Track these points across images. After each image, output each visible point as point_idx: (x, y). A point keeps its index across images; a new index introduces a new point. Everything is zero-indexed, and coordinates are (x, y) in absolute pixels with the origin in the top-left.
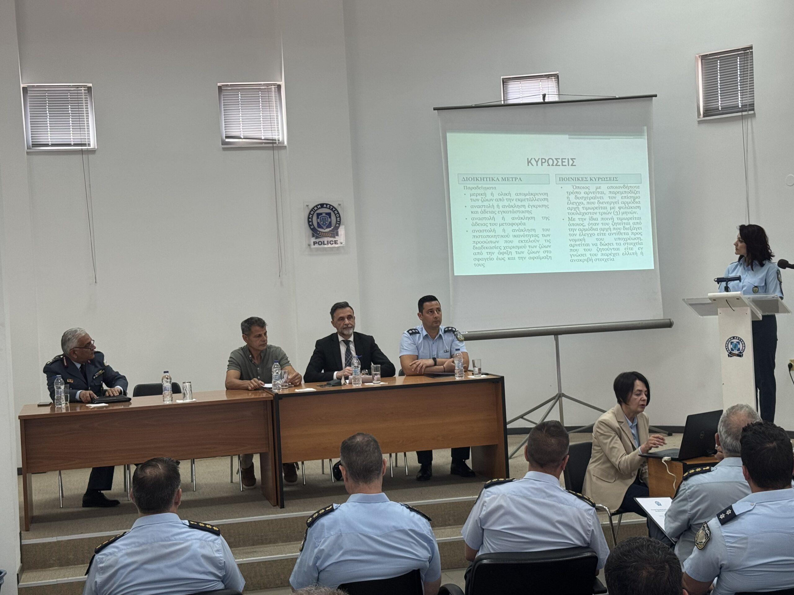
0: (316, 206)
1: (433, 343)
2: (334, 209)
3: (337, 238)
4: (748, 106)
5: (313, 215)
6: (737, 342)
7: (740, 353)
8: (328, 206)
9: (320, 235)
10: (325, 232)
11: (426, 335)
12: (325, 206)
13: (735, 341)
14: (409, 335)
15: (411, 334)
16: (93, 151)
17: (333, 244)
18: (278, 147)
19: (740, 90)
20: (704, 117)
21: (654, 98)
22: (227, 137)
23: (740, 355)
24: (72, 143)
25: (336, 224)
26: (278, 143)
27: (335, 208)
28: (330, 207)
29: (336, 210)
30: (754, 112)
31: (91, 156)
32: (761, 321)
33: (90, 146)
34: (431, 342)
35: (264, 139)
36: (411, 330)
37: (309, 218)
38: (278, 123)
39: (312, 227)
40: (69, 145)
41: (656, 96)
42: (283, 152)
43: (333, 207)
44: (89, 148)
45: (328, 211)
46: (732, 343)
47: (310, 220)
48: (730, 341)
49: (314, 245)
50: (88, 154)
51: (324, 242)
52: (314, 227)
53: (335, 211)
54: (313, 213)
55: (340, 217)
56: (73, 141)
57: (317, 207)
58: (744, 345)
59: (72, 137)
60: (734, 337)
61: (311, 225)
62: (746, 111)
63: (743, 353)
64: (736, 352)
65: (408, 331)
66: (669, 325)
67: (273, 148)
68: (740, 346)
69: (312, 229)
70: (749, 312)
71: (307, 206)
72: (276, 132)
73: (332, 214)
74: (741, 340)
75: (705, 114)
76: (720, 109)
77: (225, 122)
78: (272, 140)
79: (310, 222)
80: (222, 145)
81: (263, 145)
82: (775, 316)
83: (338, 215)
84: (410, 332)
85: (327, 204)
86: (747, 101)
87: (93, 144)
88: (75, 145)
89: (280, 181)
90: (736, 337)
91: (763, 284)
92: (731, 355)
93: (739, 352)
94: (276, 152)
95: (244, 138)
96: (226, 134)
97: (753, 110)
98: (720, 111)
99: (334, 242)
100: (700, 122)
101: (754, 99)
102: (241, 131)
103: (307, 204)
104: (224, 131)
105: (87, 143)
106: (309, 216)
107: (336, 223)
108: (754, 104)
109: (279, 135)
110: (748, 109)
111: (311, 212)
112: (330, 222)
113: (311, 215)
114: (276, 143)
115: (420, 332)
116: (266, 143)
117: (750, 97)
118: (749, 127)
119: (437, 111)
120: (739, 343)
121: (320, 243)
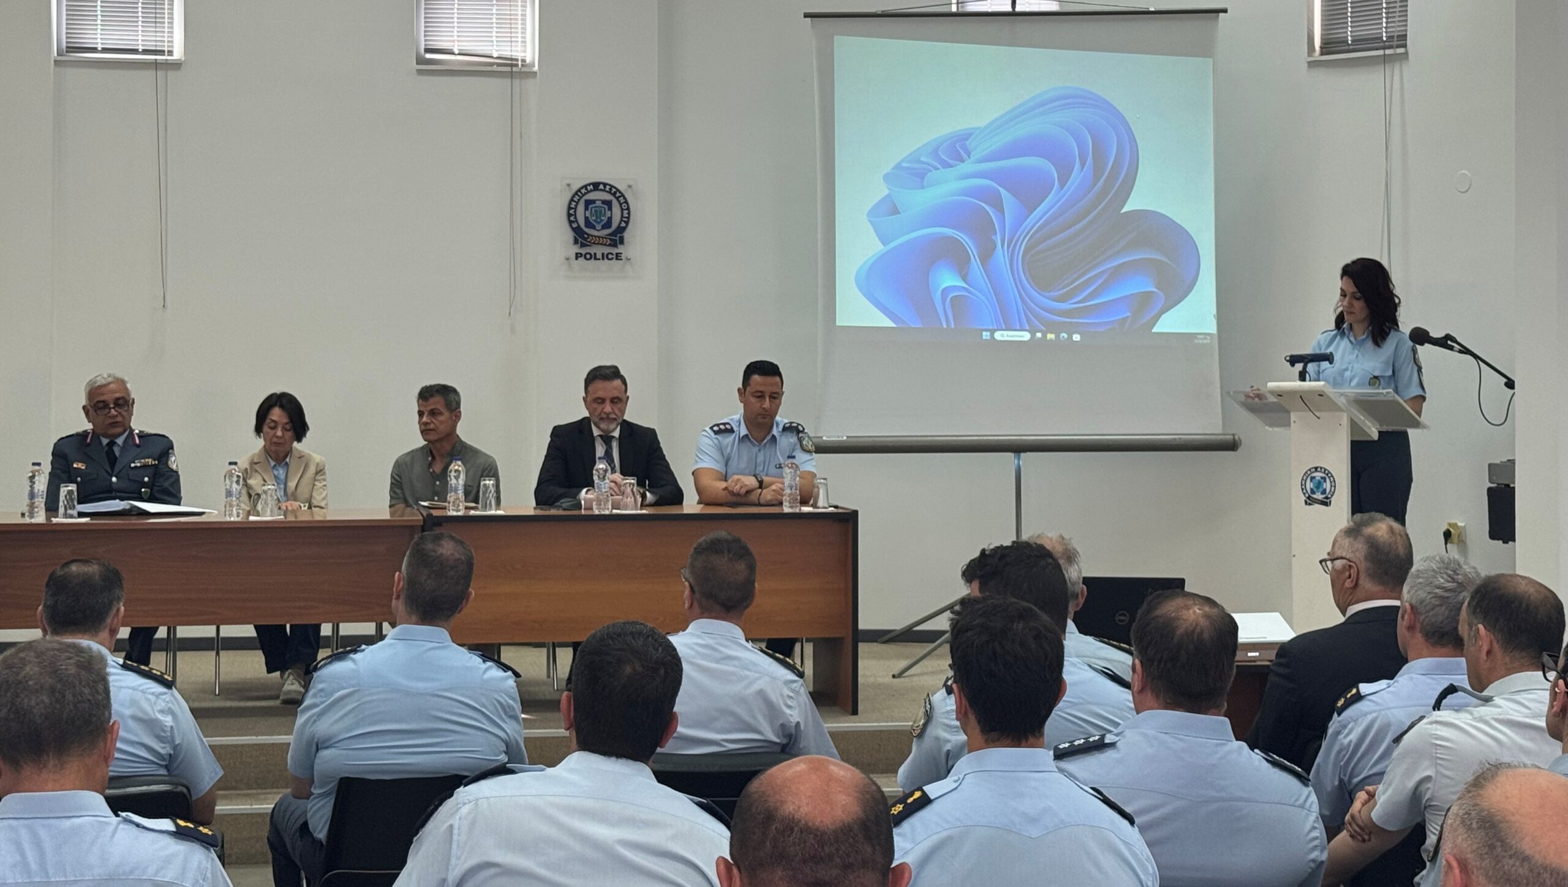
0: (585, 187)
1: (759, 450)
2: (618, 194)
3: (620, 249)
4: (1395, 39)
5: (577, 203)
6: (1322, 478)
7: (1327, 498)
8: (608, 187)
9: (589, 242)
10: (599, 237)
11: (746, 436)
12: (601, 187)
13: (1318, 475)
14: (712, 434)
15: (716, 433)
16: (176, 65)
17: (612, 259)
18: (520, 73)
19: (1385, 8)
20: (1322, 54)
21: (1221, 15)
22: (428, 51)
23: (1325, 503)
24: (141, 48)
25: (620, 223)
26: (522, 65)
27: (620, 192)
28: (611, 189)
29: (623, 195)
30: (1407, 51)
31: (171, 74)
32: (1374, 441)
33: (172, 55)
34: (755, 450)
35: (498, 58)
36: (718, 425)
37: (570, 208)
38: (524, 29)
39: (575, 225)
40: (135, 51)
41: (1225, 11)
42: (530, 82)
43: (618, 190)
44: (169, 58)
45: (607, 197)
46: (1312, 478)
47: (572, 212)
48: (1309, 475)
49: (577, 259)
50: (167, 70)
51: (595, 254)
52: (579, 225)
53: (619, 197)
54: (579, 200)
55: (628, 209)
56: (143, 45)
57: (586, 189)
58: (1333, 483)
59: (140, 37)
60: (1316, 468)
61: (573, 222)
62: (1390, 47)
63: (1332, 499)
64: (1319, 496)
65: (711, 428)
66: (1232, 446)
67: (511, 75)
68: (1327, 485)
69: (574, 229)
70: (1345, 421)
71: (569, 185)
72: (520, 44)
73: (615, 203)
74: (1328, 473)
75: (1324, 50)
76: (1350, 42)
77: (425, 22)
78: (511, 59)
79: (572, 215)
80: (417, 63)
81: (495, 68)
82: (1405, 435)
83: (624, 206)
84: (716, 428)
85: (605, 185)
86: (1396, 30)
87: (178, 54)
88: (146, 52)
89: (521, 137)
90: (1321, 468)
91: (1390, 373)
92: (1310, 501)
93: (1324, 496)
94: (516, 82)
95: (459, 54)
96: (425, 45)
97: (1405, 46)
98: (1349, 45)
99: (614, 256)
100: (1312, 64)
101: (1406, 25)
102: (454, 41)
103: (568, 182)
104: (423, 39)
105: (166, 49)
106: (570, 204)
107: (621, 220)
108: (1406, 35)
109: (525, 51)
110: (1395, 43)
111: (574, 196)
112: (610, 219)
113: (574, 203)
114: (517, 65)
115: (735, 429)
116: (499, 65)
117: (1399, 21)
118: (1396, 78)
119: (809, 19)
120: (1324, 479)
121: (588, 256)
